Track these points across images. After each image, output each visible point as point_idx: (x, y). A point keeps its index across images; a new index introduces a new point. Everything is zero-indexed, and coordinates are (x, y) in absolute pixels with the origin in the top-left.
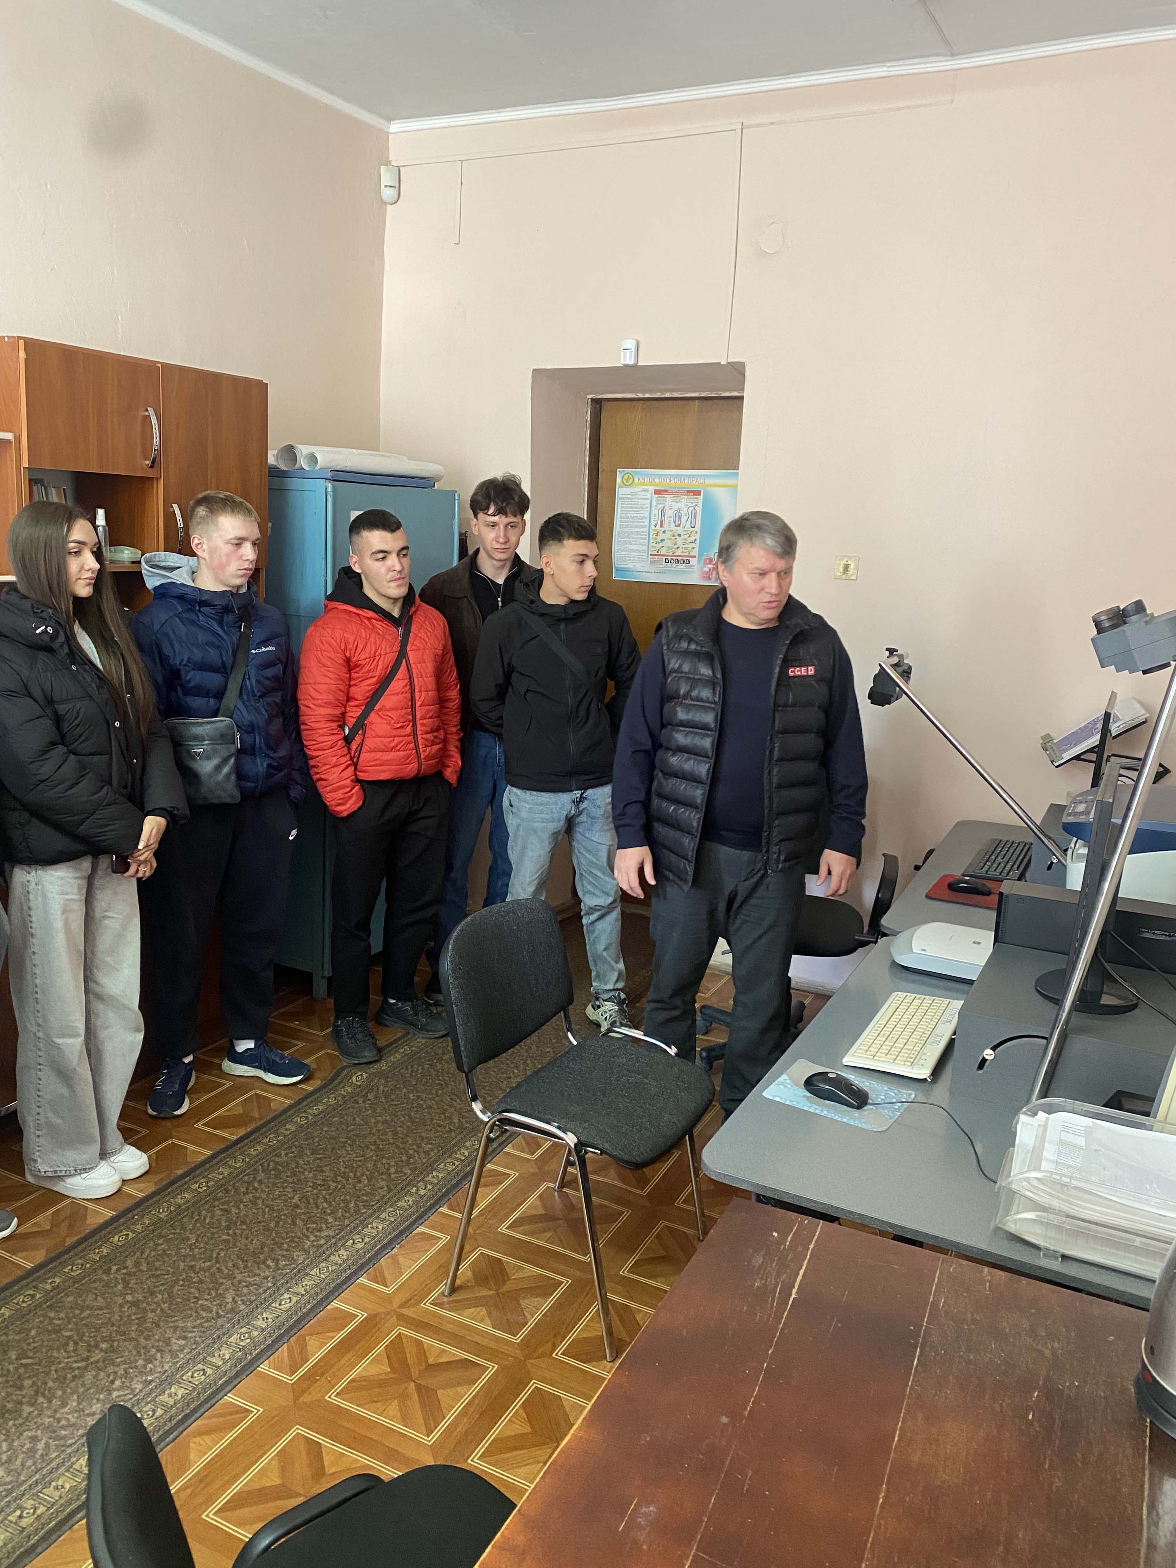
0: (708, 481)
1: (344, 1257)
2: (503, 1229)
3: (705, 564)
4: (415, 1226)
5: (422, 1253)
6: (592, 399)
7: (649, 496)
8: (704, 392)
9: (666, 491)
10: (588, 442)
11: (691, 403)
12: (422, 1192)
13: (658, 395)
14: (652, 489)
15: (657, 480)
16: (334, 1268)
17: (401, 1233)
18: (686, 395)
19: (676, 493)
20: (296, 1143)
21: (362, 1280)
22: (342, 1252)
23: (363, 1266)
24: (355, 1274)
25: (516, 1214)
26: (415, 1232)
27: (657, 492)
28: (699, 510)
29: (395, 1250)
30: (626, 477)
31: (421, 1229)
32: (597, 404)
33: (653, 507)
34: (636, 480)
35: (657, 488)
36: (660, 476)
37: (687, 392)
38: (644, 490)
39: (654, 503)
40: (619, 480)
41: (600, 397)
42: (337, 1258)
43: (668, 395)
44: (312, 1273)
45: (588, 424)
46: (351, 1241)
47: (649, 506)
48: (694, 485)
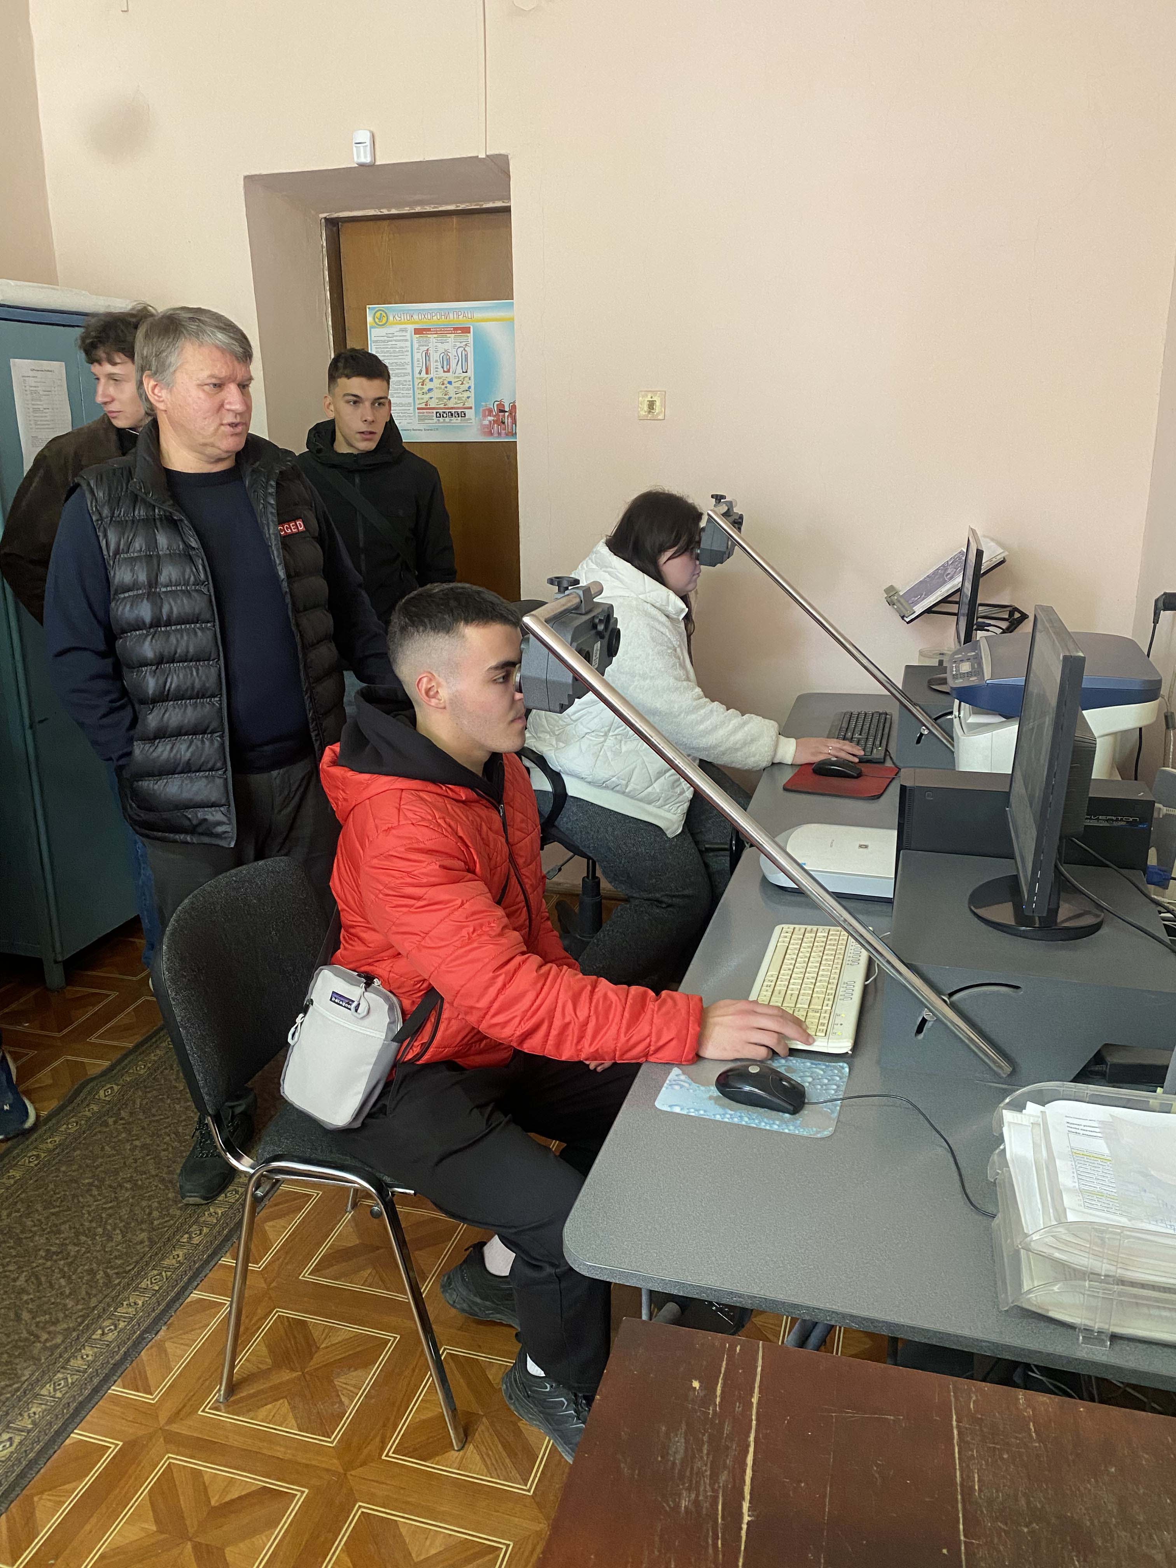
0: (478, 315)
1: (90, 1358)
2: (306, 1275)
3: (484, 416)
4: (187, 1293)
5: (199, 1331)
6: (325, 218)
7: (408, 338)
8: (462, 202)
9: (429, 330)
10: (327, 273)
11: (447, 219)
12: (196, 1240)
13: (406, 210)
14: (411, 327)
15: (415, 317)
16: (75, 1377)
17: (169, 1306)
18: (440, 209)
19: (442, 331)
20: (23, 1196)
21: (116, 1390)
22: (88, 1351)
23: (116, 1366)
24: (107, 1381)
25: (323, 1251)
26: (189, 1300)
27: (418, 331)
28: (470, 350)
29: (161, 1333)
30: (378, 314)
31: (196, 1295)
32: (333, 224)
33: (415, 351)
34: (391, 318)
35: (417, 326)
36: (419, 311)
37: (441, 204)
38: (401, 330)
39: (416, 345)
40: (369, 319)
41: (335, 215)
42: (80, 1362)
43: (418, 209)
44: (44, 1392)
45: (324, 249)
46: (100, 1332)
47: (409, 349)
48: (461, 320)
